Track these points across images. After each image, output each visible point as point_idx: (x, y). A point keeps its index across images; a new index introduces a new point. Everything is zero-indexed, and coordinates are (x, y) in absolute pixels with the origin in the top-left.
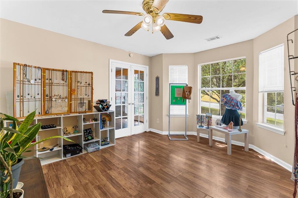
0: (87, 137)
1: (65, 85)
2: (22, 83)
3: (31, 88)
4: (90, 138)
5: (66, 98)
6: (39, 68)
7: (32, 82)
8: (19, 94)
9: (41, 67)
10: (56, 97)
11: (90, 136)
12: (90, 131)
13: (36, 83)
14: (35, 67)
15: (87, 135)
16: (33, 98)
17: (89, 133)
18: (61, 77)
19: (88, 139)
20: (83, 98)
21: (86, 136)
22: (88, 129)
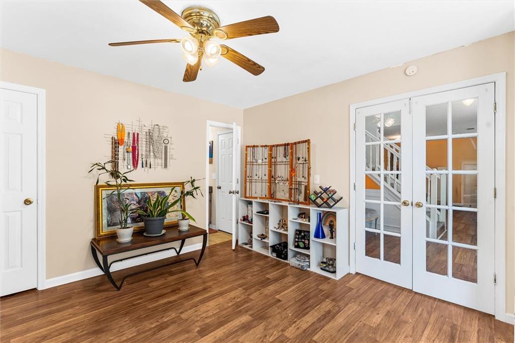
0: (298, 242)
1: (287, 163)
2: (252, 164)
3: (259, 168)
4: (302, 245)
5: (287, 180)
6: (266, 146)
7: (260, 161)
8: (249, 175)
9: (268, 145)
10: (279, 179)
11: (303, 242)
12: (305, 235)
13: (264, 163)
14: (262, 146)
15: (298, 238)
16: (260, 179)
17: (303, 237)
18: (283, 152)
19: (298, 244)
20: (301, 182)
21: (297, 240)
22: (304, 231)
